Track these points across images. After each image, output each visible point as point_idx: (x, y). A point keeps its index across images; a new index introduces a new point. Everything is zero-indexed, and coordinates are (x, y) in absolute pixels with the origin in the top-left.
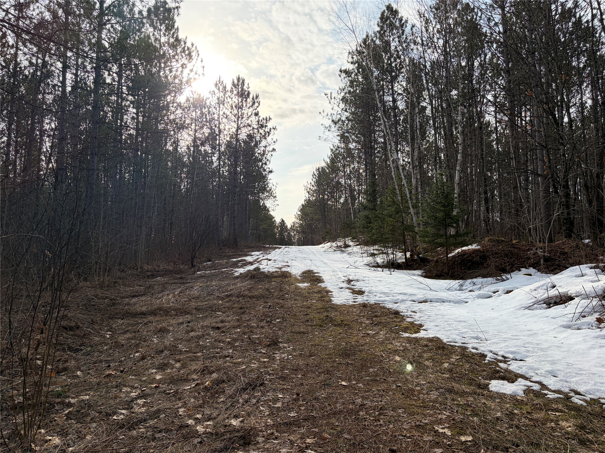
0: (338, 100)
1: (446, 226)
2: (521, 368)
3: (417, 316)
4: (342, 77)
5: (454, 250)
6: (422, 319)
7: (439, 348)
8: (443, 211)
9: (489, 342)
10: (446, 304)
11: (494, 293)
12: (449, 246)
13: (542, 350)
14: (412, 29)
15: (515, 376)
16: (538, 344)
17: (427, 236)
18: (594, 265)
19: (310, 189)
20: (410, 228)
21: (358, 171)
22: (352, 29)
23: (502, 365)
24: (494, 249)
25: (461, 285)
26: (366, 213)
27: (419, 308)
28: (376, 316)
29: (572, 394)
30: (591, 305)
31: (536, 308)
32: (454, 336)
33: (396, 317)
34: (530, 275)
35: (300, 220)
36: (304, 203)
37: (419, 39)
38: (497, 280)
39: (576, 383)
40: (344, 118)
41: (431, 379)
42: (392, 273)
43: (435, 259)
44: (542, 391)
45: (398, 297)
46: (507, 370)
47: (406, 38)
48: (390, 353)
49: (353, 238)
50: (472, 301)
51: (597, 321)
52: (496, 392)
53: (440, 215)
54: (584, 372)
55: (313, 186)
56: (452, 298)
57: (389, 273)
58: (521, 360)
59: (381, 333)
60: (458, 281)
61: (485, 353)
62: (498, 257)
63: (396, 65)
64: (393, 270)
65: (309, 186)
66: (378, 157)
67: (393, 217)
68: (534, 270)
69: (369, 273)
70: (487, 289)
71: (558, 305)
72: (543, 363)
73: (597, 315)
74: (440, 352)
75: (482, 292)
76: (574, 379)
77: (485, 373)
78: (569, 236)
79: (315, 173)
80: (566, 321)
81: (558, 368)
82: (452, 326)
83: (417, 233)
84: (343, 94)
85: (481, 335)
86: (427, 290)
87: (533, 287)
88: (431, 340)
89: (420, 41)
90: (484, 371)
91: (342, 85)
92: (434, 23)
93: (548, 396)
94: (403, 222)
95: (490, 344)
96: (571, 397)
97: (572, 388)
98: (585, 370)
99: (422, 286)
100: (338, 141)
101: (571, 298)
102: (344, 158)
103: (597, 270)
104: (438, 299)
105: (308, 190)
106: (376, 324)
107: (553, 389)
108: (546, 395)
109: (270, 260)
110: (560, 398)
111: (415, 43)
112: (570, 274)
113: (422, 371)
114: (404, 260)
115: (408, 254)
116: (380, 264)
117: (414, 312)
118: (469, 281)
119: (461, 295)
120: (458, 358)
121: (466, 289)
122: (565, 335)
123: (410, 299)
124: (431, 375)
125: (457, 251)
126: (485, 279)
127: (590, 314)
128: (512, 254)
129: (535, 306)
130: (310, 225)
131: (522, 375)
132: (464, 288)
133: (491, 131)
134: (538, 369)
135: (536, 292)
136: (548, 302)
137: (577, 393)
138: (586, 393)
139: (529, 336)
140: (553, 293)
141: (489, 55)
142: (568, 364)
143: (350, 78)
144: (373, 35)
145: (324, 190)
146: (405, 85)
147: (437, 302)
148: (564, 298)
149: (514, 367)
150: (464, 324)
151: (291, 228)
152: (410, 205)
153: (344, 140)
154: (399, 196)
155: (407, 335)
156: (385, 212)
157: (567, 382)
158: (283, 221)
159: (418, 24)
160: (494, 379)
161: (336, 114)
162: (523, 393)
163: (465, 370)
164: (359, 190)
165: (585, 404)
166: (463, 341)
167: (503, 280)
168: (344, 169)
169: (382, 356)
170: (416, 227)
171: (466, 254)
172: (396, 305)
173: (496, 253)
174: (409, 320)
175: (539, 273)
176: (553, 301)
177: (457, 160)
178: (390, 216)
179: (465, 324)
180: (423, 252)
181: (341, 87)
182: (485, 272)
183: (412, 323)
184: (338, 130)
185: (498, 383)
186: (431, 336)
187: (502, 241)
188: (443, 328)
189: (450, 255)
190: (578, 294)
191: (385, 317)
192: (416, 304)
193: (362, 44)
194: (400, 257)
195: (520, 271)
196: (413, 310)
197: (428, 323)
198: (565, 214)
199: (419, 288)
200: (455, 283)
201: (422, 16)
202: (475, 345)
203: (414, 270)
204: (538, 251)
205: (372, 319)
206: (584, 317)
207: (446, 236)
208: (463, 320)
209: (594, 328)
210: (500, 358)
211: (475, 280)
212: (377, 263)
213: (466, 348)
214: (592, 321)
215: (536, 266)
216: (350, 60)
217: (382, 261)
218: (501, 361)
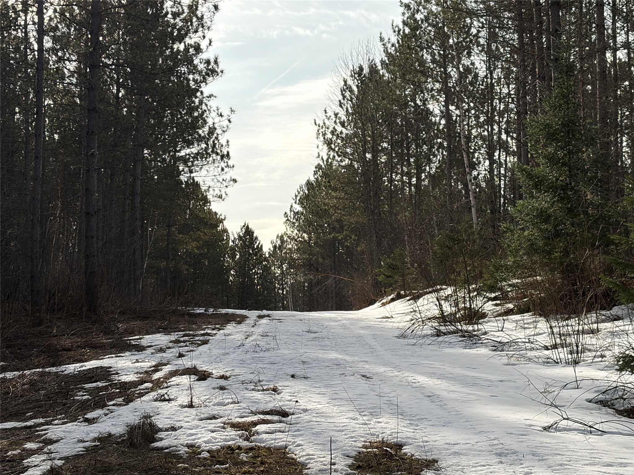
19: (333, 133)
35: (301, 229)
36: (312, 179)
55: (343, 124)
65: (330, 124)
79: (350, 82)
105: (329, 136)
109: (203, 376)
130: (332, 245)
145: (377, 138)
151: (273, 254)
158: (248, 232)
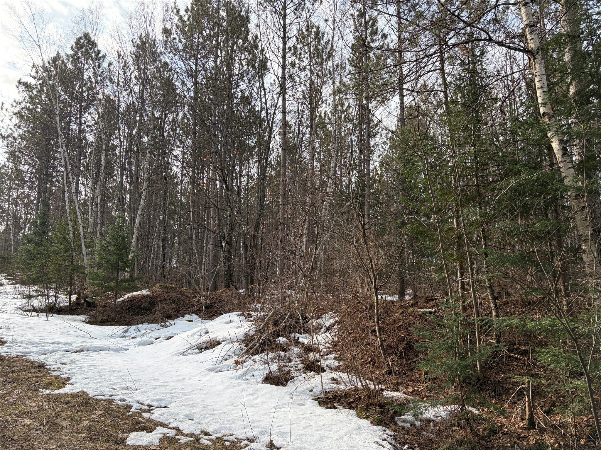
0: (12, 114)
1: (118, 269)
2: (163, 416)
3: (65, 369)
4: (21, 90)
5: (125, 295)
6: (71, 371)
7: (82, 404)
8: (117, 254)
9: (138, 391)
10: (104, 352)
11: (156, 339)
12: (118, 291)
13: (186, 394)
14: (109, 66)
15: (155, 425)
16: (183, 389)
17: (96, 279)
18: (240, 313)
20: (79, 269)
21: (28, 197)
22: (37, 42)
23: (146, 415)
24: (163, 295)
25: (125, 332)
26: (30, 247)
27: (71, 358)
28: (13, 372)
29: (202, 436)
30: (232, 349)
31: (190, 354)
32: (102, 389)
33: (39, 371)
34: (192, 321)
37: (115, 78)
38: (162, 326)
39: (208, 424)
40: (16, 135)
41: (63, 442)
42: (49, 318)
43: (103, 303)
44: (176, 437)
45: (48, 347)
46: (149, 420)
47: (102, 72)
48: (20, 416)
49: (9, 275)
50: (132, 349)
51: (235, 363)
52: (132, 446)
53: (113, 258)
54: (216, 412)
56: (112, 346)
57: (45, 318)
58: (165, 407)
59: (15, 392)
60: (122, 327)
61: (132, 404)
62: (165, 304)
63: (88, 96)
64: (51, 315)
66: (55, 186)
67: (60, 255)
68: (196, 317)
69: (19, 319)
70: (149, 335)
71: (208, 349)
72: (184, 407)
73: (235, 358)
74: (82, 408)
75: (144, 339)
76: (206, 421)
77: (126, 426)
78: (227, 287)
80: (212, 365)
81: (195, 411)
82: (104, 377)
83: (87, 275)
84: (18, 108)
85: (132, 385)
86: (87, 337)
87: (190, 333)
88: (74, 396)
89: (116, 81)
90: (126, 423)
91: (20, 98)
92: (132, 69)
93: (181, 441)
94: (72, 262)
95: (139, 393)
96: (201, 438)
97: (204, 429)
98: (217, 410)
99: (81, 333)
100: (6, 160)
101: (219, 343)
102: (11, 179)
103: (242, 318)
104: (96, 347)
106: (10, 382)
107: (186, 433)
108: (179, 440)
110: (190, 441)
111: (111, 80)
112: (222, 321)
113: (55, 433)
114: (68, 304)
115: (74, 298)
116: (37, 308)
117: (65, 364)
118: (134, 327)
119: (123, 342)
120: (101, 413)
121: (130, 336)
122: (208, 378)
123: (63, 349)
124: (64, 437)
125: (127, 296)
126: (150, 325)
127: (231, 356)
128: (179, 301)
129: (189, 351)
131: (161, 423)
132: (127, 334)
133: (177, 183)
134: (178, 414)
135: (192, 338)
136: (200, 348)
137: (206, 433)
138: (213, 433)
139: (178, 381)
140: (205, 338)
141: (181, 114)
142: (205, 406)
143: (31, 93)
144: (65, 57)
146: (96, 118)
147: (95, 351)
148: (213, 343)
149: (157, 415)
150: (117, 374)
152: (83, 244)
153: (14, 159)
154: (71, 232)
155: (47, 392)
156: (51, 249)
157: (200, 423)
159: (115, 63)
160: (134, 431)
161: (6, 128)
162: (158, 441)
163: (105, 426)
164: (26, 219)
165: (210, 443)
166: (111, 394)
167: (167, 326)
168: (9, 192)
169: (7, 421)
170: (86, 268)
171: (135, 300)
172: (44, 357)
173: (165, 300)
174: (54, 373)
175: (200, 319)
176: (204, 346)
177: (139, 204)
178: (58, 254)
179: (119, 373)
180: (90, 296)
181: (17, 100)
182: (152, 317)
183: (57, 378)
184: (8, 147)
185: (136, 435)
186: (76, 391)
187: (172, 288)
188: (93, 380)
189: (118, 300)
190: (225, 339)
191: (25, 373)
192: (70, 355)
193: (51, 62)
194: (63, 300)
195: (184, 317)
196: (63, 361)
197: (77, 376)
198: (227, 267)
199: (77, 336)
200: (118, 330)
201: (121, 57)
202: (123, 397)
203: (78, 315)
204: (201, 299)
205: (7, 375)
206: (226, 360)
207: (117, 280)
208: (118, 370)
209: (232, 370)
210: (145, 407)
211: (140, 326)
212: (33, 307)
213: (113, 401)
214: (231, 364)
215: (197, 312)
216: (34, 74)
217: (40, 304)
218: (145, 411)
